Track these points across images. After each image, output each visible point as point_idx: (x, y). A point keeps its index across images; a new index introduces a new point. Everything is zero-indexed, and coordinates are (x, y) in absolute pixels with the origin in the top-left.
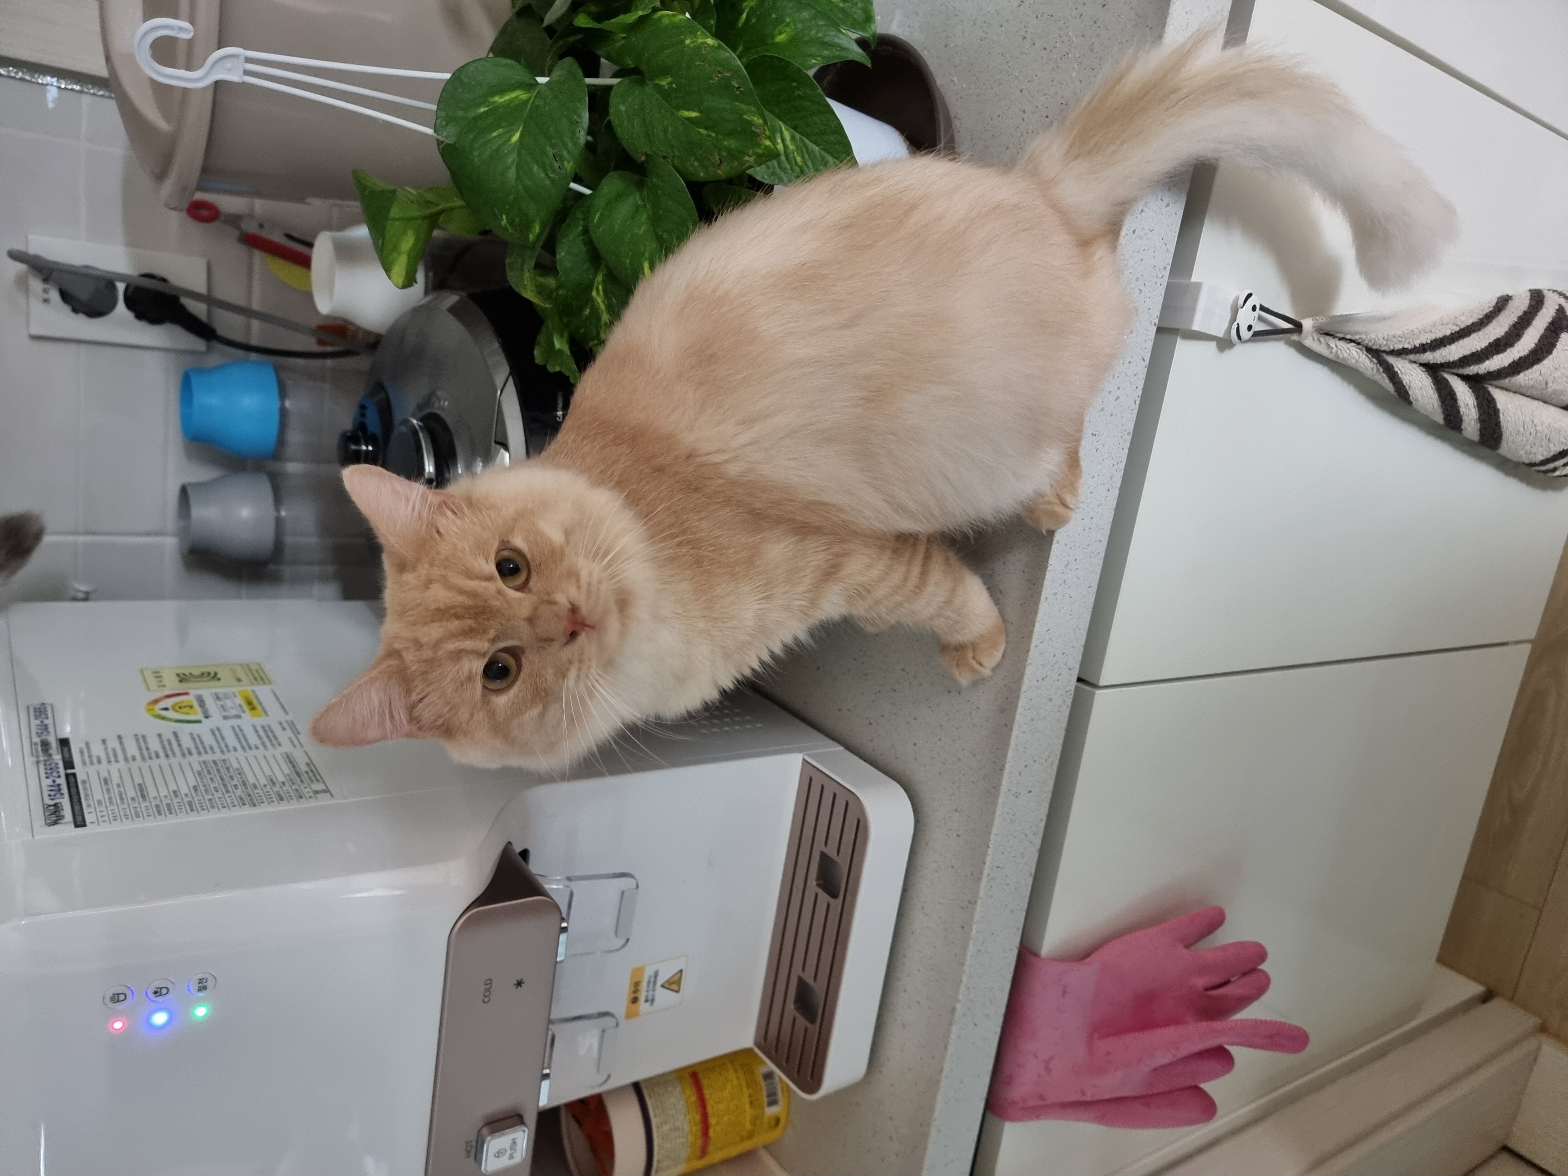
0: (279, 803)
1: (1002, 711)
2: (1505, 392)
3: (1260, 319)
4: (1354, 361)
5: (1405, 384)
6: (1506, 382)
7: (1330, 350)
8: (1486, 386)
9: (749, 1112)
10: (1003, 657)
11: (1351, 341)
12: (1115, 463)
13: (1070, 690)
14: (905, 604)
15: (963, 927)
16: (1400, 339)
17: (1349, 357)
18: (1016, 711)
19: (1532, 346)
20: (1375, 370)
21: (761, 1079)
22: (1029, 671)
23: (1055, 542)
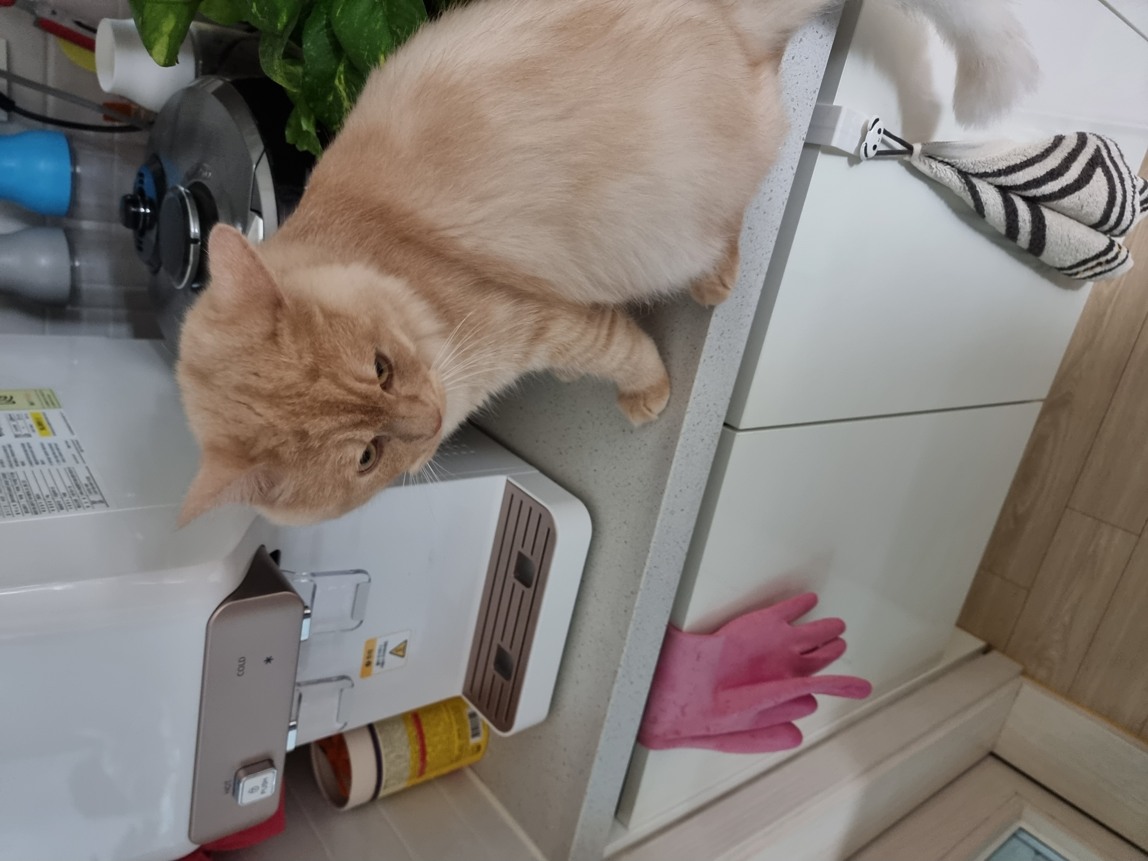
0: (59, 511)
1: (665, 447)
2: (1052, 212)
3: (883, 141)
4: (948, 180)
5: (982, 201)
6: (1054, 204)
7: (931, 170)
8: (1040, 206)
9: (457, 743)
10: (668, 405)
11: (948, 164)
12: (765, 253)
13: (718, 433)
14: (595, 361)
15: (626, 611)
16: (984, 164)
17: (945, 177)
18: (675, 448)
19: (1076, 176)
20: (962, 189)
21: (466, 717)
22: (687, 418)
23: (714, 315)
